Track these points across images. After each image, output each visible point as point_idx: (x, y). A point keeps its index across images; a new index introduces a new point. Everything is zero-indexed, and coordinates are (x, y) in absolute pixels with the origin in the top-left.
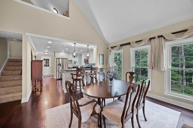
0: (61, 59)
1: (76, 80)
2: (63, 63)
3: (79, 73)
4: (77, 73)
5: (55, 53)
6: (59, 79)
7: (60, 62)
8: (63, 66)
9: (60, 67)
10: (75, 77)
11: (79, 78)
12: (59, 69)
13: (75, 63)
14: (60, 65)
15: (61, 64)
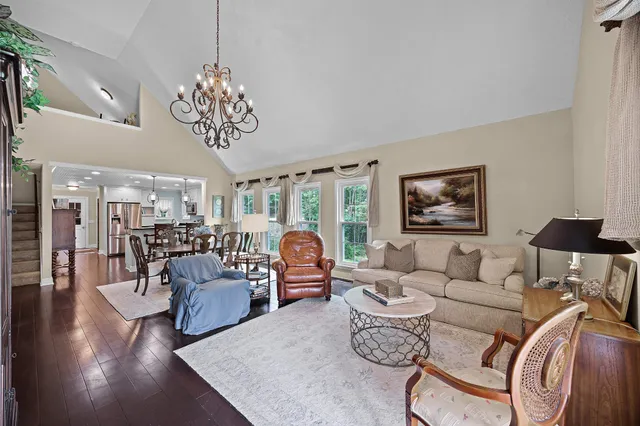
0: (119, 206)
1: (155, 245)
2: (125, 213)
3: (160, 233)
4: (156, 233)
5: (102, 188)
6: (114, 256)
7: (119, 212)
8: (126, 221)
9: (118, 226)
10: (152, 240)
11: (159, 241)
12: (115, 228)
13: (163, 213)
14: (119, 219)
15: (121, 217)
